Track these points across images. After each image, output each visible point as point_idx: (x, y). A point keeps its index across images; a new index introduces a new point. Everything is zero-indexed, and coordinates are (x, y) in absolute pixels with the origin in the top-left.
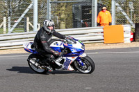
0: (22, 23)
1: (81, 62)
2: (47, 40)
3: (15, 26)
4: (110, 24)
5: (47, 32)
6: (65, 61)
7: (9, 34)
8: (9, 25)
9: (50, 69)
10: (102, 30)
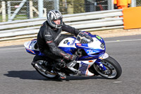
0: (25, 9)
1: (101, 65)
2: (53, 39)
3: (16, 12)
4: (129, 5)
5: (52, 28)
6: (80, 66)
7: (10, 22)
8: (9, 11)
9: (62, 75)
10: (120, 14)
